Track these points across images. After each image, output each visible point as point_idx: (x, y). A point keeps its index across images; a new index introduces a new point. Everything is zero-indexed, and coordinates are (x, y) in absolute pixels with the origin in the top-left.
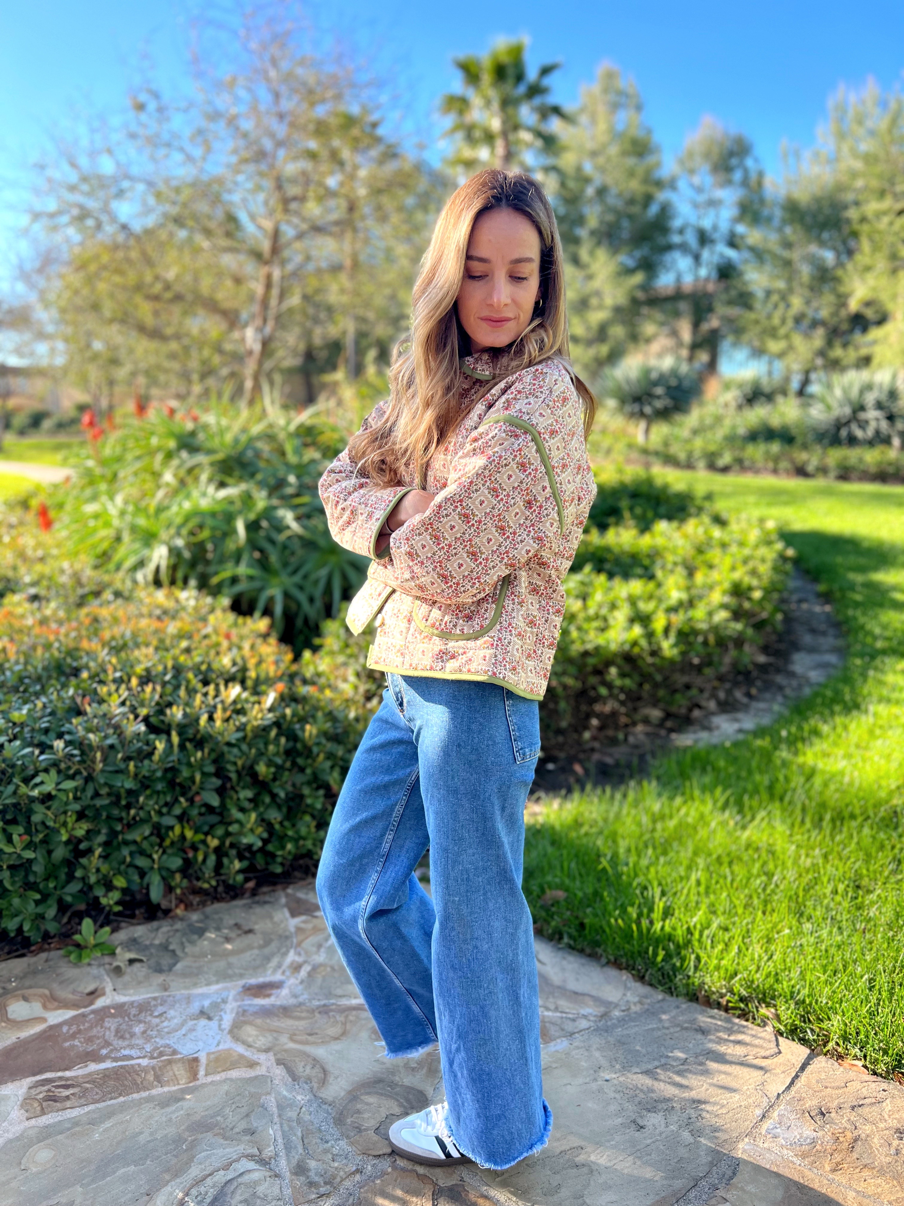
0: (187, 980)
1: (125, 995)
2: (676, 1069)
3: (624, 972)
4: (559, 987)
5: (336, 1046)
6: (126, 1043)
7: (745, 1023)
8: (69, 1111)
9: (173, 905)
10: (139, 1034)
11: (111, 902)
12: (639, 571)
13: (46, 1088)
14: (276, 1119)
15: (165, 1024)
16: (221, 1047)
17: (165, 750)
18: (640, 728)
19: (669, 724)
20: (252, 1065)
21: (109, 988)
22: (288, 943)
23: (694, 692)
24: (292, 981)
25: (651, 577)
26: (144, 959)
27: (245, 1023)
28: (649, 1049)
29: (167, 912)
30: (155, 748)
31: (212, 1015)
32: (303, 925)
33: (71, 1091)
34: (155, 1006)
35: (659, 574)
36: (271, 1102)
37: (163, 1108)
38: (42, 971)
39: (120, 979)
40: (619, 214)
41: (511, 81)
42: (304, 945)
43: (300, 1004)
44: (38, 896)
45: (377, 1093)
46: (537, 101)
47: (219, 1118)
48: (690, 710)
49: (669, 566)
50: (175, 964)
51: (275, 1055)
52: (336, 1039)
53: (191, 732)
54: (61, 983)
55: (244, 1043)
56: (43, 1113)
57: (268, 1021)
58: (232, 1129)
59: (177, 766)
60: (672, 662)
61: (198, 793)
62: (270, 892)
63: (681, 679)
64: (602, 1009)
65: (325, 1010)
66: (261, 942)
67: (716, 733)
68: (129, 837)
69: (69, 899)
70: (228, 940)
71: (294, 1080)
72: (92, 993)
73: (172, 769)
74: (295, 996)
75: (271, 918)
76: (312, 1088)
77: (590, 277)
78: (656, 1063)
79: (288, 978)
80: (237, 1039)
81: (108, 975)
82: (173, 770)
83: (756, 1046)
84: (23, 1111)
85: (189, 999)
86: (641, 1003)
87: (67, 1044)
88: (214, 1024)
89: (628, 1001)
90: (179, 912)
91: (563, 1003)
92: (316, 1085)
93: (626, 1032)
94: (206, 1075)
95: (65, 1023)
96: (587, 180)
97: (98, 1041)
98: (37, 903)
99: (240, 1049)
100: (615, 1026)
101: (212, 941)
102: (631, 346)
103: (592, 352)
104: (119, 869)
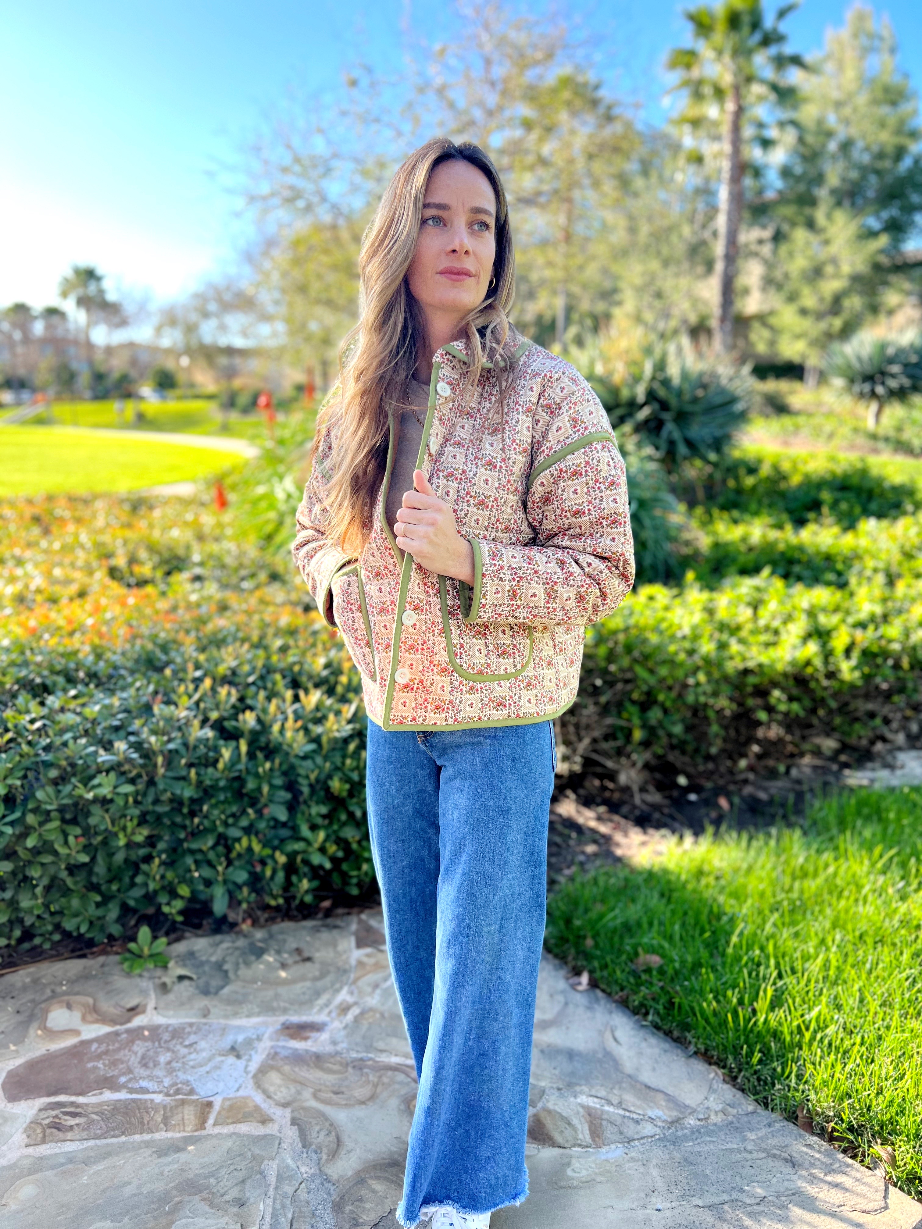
0: (229, 1008)
1: (164, 1016)
2: (749, 1209)
3: (713, 1067)
4: (630, 1076)
5: (359, 1112)
6: (148, 1072)
7: (850, 1161)
8: (68, 1143)
9: (240, 919)
10: (162, 1065)
11: (174, 911)
12: (830, 576)
13: (54, 1113)
14: (271, 1192)
15: (193, 1056)
16: (241, 1093)
17: (231, 759)
18: (807, 760)
19: (843, 758)
20: (265, 1120)
21: (151, 1004)
22: (344, 978)
23: (878, 721)
24: (336, 1025)
25: (842, 585)
26: (194, 976)
27: (272, 1068)
28: (721, 1177)
29: (233, 925)
30: (221, 756)
31: (242, 1053)
32: (365, 960)
33: (77, 1120)
34: (189, 1033)
35: (853, 581)
36: (272, 1169)
37: (159, 1157)
38: (94, 977)
39: (165, 997)
40: (864, 170)
41: (746, 29)
42: (360, 983)
43: (337, 1053)
44: (98, 898)
45: (387, 1179)
46: (773, 50)
47: (212, 1180)
48: (872, 743)
49: (868, 573)
50: (222, 987)
51: (292, 1111)
52: (363, 1103)
53: (263, 740)
54: (108, 993)
55: (265, 1092)
56: (43, 1141)
57: (297, 1069)
58: (222, 1196)
59: (244, 775)
60: (852, 686)
61: (266, 805)
62: (343, 915)
63: (864, 706)
64: (675, 1114)
65: (359, 1065)
66: (317, 973)
67: (899, 772)
68: (194, 846)
69: (132, 903)
70: (284, 966)
71: (304, 1147)
72: (132, 1009)
73: (238, 778)
74: (334, 1043)
75: (335, 946)
76: (320, 1159)
77: (827, 242)
78: (725, 1197)
79: (332, 1020)
80: (258, 1085)
81: (155, 991)
82: (240, 780)
83: (858, 1194)
84: (24, 1136)
85: (224, 1030)
86: (723, 1112)
87: (90, 1065)
88: (241, 1063)
89: (708, 1108)
90: (245, 927)
91: (629, 1098)
92: (325, 1157)
93: (697, 1149)
94: (215, 1125)
95: (98, 1040)
96: (829, 134)
97: (121, 1066)
98: (98, 905)
99: (258, 1098)
100: (685, 1138)
101: (268, 964)
102: (869, 317)
103: (823, 326)
104: (184, 877)
